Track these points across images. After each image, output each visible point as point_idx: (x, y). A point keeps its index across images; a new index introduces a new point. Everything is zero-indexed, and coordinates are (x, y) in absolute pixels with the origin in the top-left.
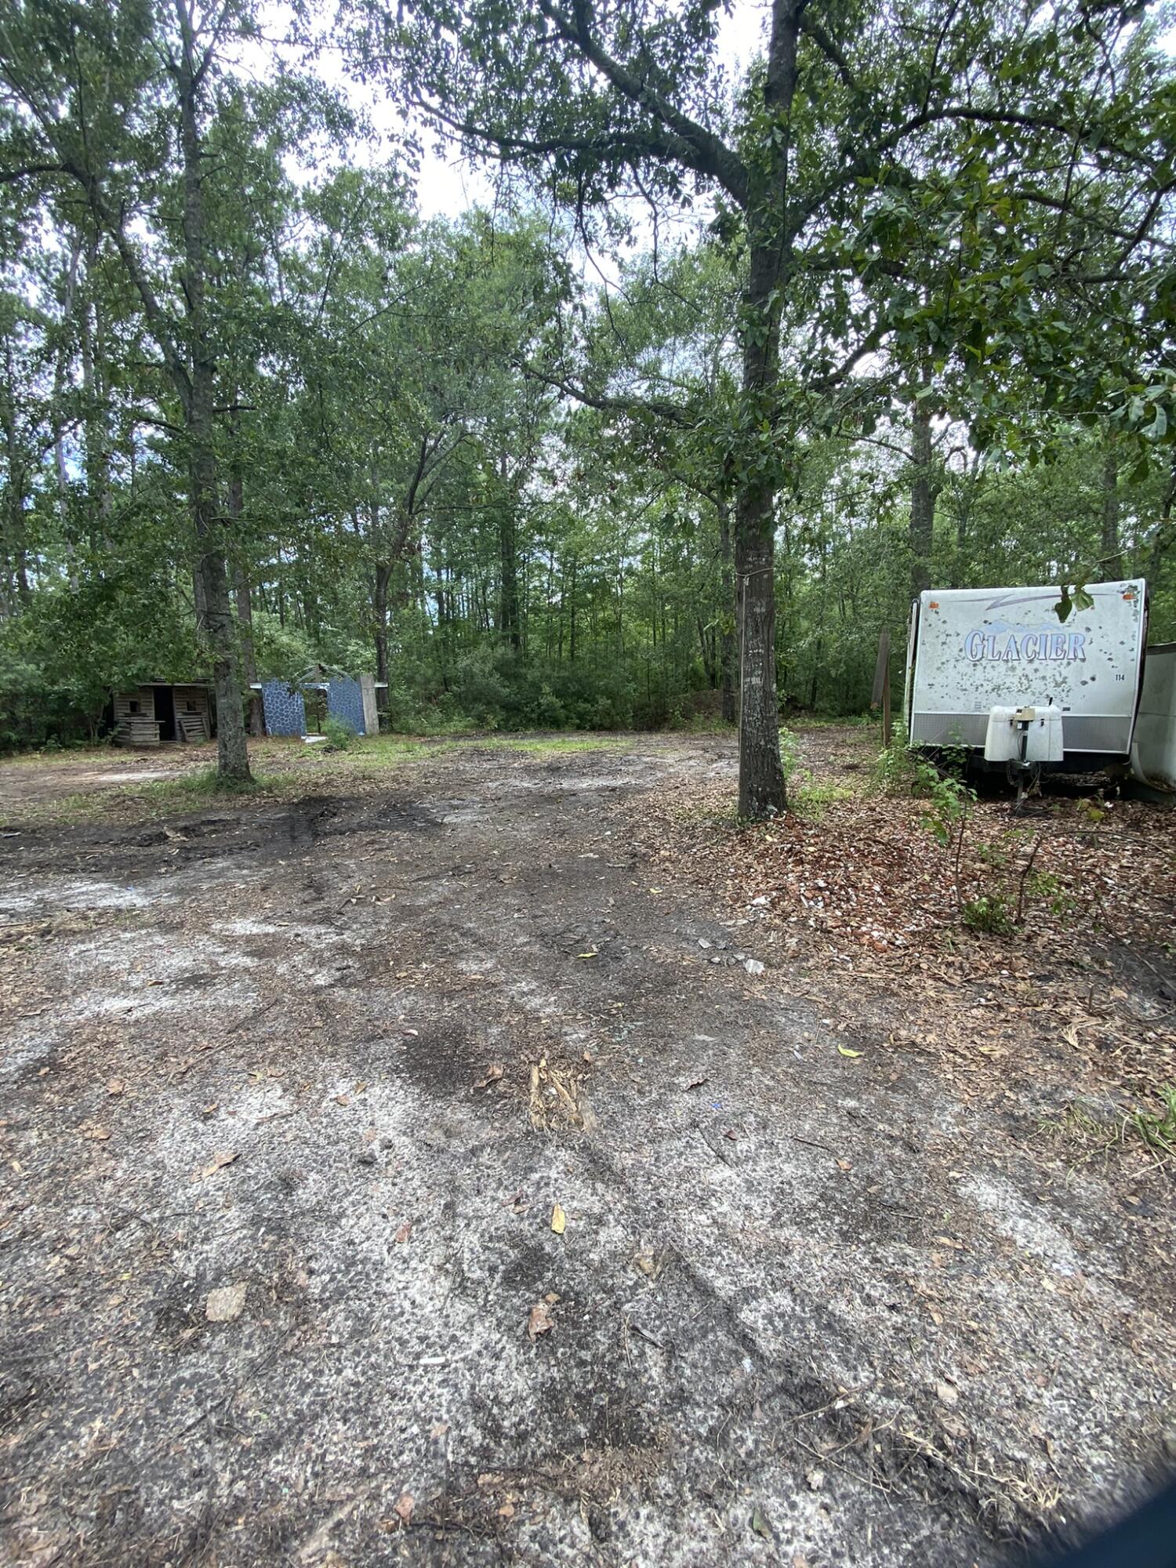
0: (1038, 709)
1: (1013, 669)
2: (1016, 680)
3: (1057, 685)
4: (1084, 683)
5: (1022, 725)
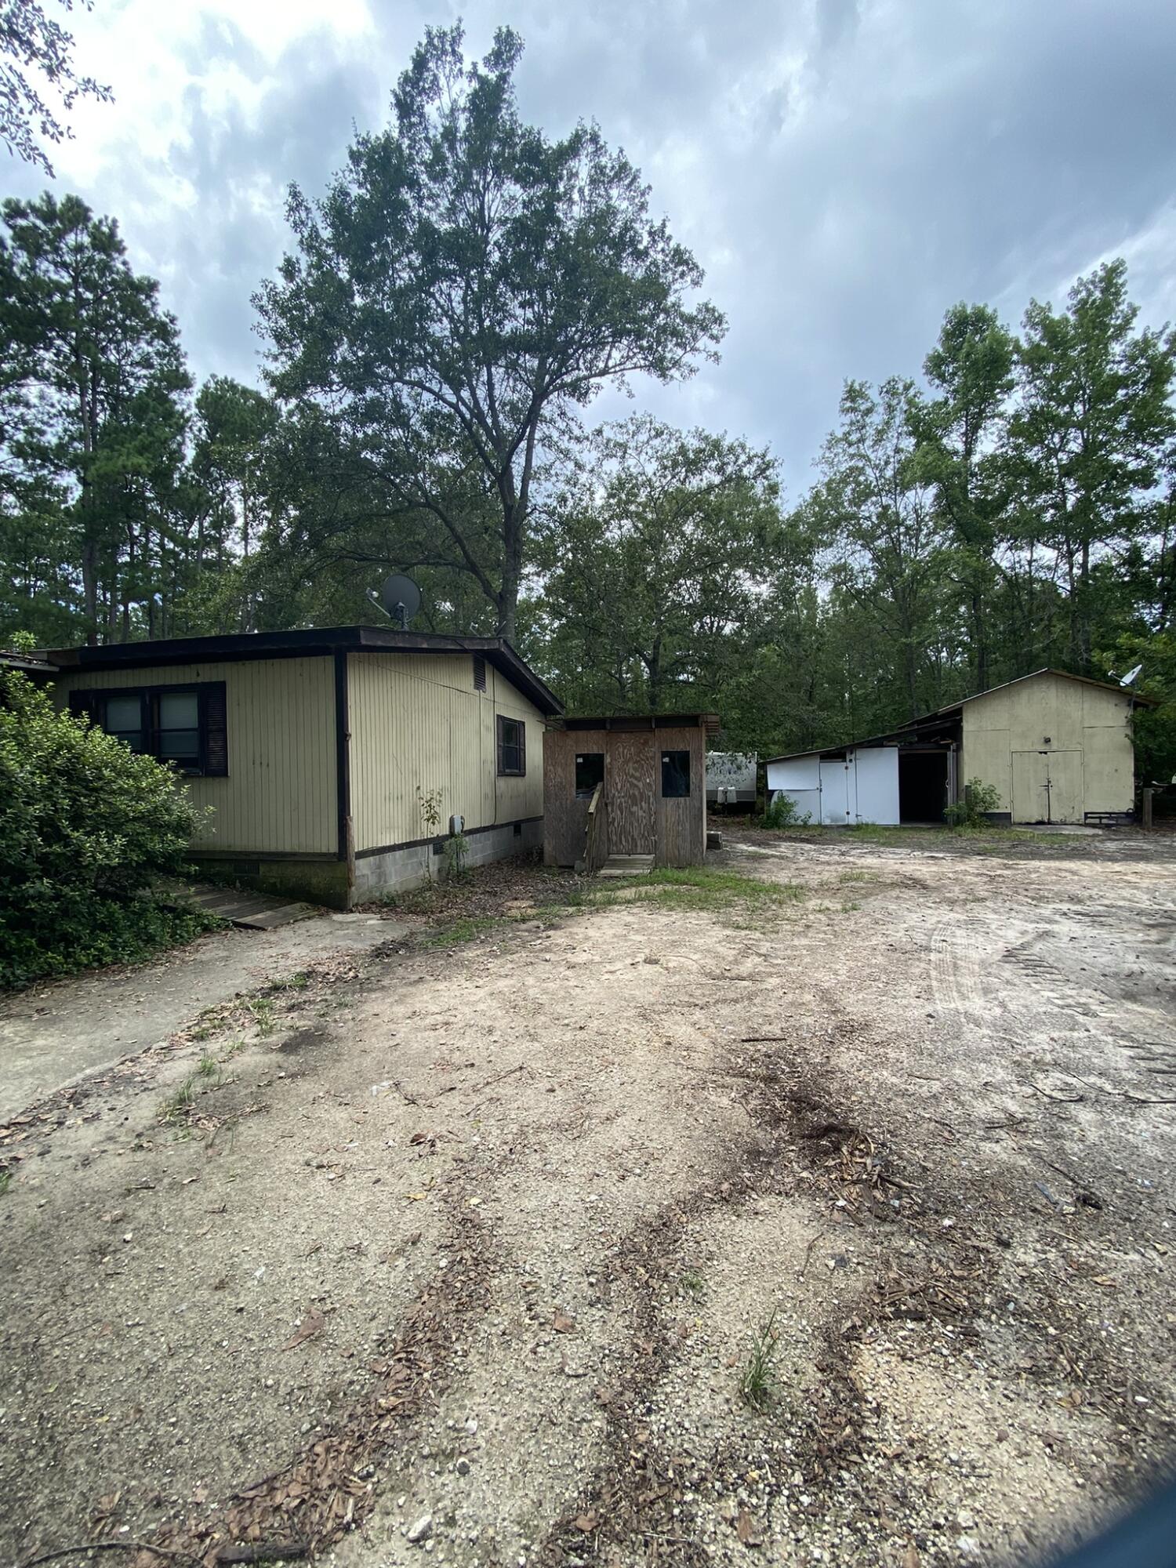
0: (729, 788)
1: (726, 777)
2: (727, 780)
3: (737, 781)
4: (744, 781)
5: (725, 792)
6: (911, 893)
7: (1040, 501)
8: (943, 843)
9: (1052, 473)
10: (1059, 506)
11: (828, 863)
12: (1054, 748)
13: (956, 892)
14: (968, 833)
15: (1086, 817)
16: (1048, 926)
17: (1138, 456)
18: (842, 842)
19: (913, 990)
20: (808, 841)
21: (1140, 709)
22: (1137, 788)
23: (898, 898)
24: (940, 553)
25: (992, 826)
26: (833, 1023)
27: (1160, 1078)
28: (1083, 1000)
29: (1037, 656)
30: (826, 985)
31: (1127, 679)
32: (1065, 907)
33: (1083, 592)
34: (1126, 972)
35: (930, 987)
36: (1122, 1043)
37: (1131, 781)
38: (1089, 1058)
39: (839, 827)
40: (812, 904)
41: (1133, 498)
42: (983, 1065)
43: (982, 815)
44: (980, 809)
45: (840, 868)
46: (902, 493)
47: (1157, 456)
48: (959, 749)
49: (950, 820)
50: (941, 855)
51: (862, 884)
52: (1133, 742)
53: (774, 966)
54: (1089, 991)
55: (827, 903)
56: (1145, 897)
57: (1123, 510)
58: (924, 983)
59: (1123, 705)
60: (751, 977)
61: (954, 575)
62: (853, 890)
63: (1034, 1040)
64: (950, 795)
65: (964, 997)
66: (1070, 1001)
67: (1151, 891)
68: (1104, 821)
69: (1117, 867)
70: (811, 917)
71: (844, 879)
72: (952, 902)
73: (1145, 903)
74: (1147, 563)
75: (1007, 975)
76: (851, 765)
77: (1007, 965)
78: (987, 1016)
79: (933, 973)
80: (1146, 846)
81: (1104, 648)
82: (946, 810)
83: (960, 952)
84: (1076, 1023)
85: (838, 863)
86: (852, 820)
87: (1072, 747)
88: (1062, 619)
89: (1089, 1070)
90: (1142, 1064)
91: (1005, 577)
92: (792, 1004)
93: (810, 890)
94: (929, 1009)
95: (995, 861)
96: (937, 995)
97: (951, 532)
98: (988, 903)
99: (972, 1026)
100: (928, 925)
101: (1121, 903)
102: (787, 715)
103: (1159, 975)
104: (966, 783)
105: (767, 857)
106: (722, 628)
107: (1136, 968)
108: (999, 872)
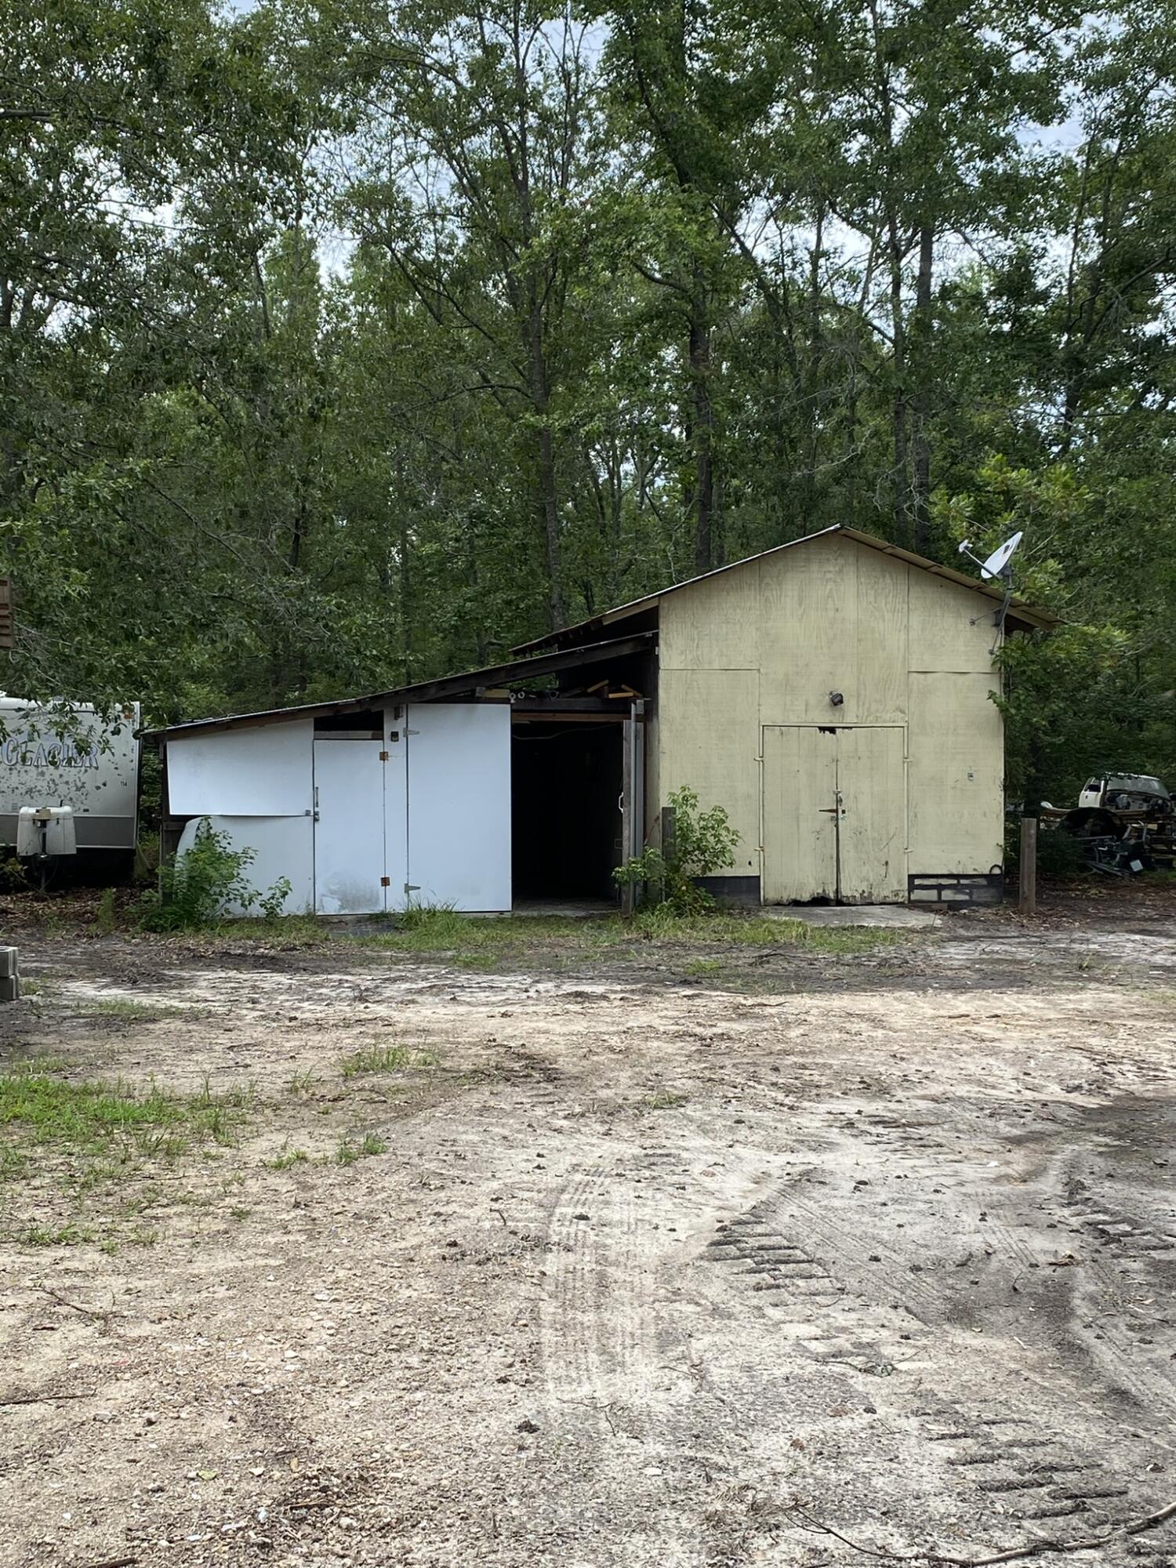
0: (53, 810)
1: (43, 774)
2: (45, 784)
3: (78, 789)
4: (98, 788)
5: (42, 823)
6: (520, 1095)
7: (837, 109)
8: (607, 956)
9: (862, 45)
10: (878, 128)
11: (320, 1026)
12: (850, 719)
13: (623, 1084)
14: (666, 928)
15: (912, 887)
16: (813, 1158)
17: (1031, 44)
18: (366, 962)
19: (493, 1361)
20: (272, 964)
21: (1017, 634)
22: (1009, 816)
23: (485, 1109)
24: (617, 199)
25: (718, 911)
26: (274, 1490)
27: (1001, 1503)
28: (867, 1336)
29: (824, 493)
30: (268, 1382)
31: (995, 563)
32: (850, 1106)
33: (916, 347)
34: (958, 1257)
35: (535, 1347)
36: (937, 1429)
37: (994, 800)
38: (867, 1477)
39: (361, 920)
40: (260, 1148)
41: (1021, 138)
42: (638, 1539)
43: (698, 882)
44: (692, 868)
45: (348, 1039)
46: (533, 21)
47: (1066, 51)
48: (649, 714)
49: (628, 896)
50: (599, 989)
51: (400, 1080)
52: (1003, 710)
53: (126, 1344)
54: (881, 1312)
55: (302, 1142)
56: (1010, 1072)
57: (999, 165)
58: (522, 1340)
59: (986, 624)
60: (56, 1391)
61: (652, 264)
62: (377, 1097)
63: (758, 1453)
64: (628, 832)
65: (613, 1364)
66: (843, 1342)
67: (1023, 1058)
68: (947, 895)
69: (963, 1004)
70: (253, 1186)
71: (358, 1067)
72: (610, 1112)
73: (1008, 1090)
74: (1042, 297)
75: (714, 1291)
76: (395, 749)
77: (718, 1268)
78: (661, 1408)
79: (548, 1308)
80: (1022, 953)
81: (954, 489)
82: (619, 871)
83: (616, 1242)
84: (849, 1394)
85: (347, 1024)
86: (394, 901)
87: (888, 717)
88: (878, 405)
89: (863, 1509)
90: (971, 1474)
91: (762, 286)
92: (166, 1452)
93: (260, 1106)
94: (527, 1409)
95: (717, 1000)
96: (550, 1366)
97: (646, 149)
98: (689, 1110)
99: (623, 1438)
100: (549, 1180)
101: (962, 1090)
102: (227, 599)
103: (1020, 1257)
104: (664, 802)
105: (150, 1017)
106: (41, 318)
107: (977, 1243)
108: (722, 1027)
